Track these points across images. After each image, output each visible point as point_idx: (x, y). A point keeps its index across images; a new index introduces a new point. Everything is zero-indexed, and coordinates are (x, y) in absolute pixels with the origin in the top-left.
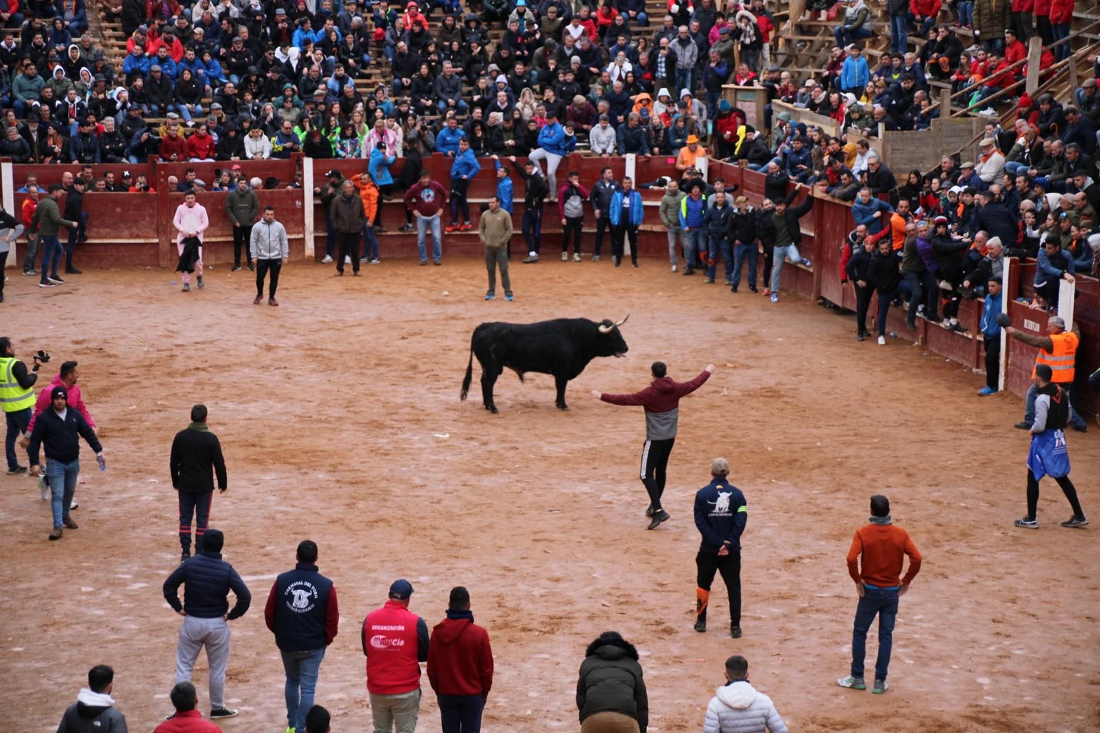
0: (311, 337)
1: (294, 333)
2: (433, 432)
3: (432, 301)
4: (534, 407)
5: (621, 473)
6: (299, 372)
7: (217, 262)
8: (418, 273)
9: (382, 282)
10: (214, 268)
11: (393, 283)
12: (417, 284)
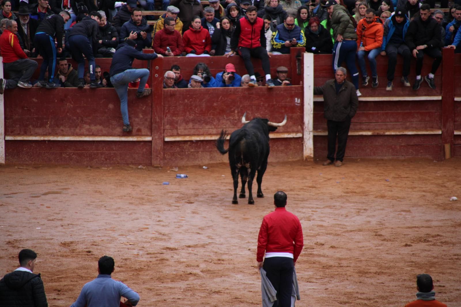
7: (211, 162)
8: (424, 176)
9: (385, 185)
10: (208, 168)
11: (396, 187)
12: (422, 188)
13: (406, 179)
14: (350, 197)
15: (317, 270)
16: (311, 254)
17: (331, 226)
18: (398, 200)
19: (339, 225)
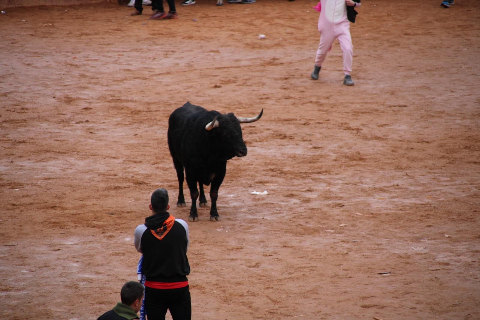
0: (115, 87)
1: (96, 84)
2: (250, 190)
3: (247, 44)
4: (361, 159)
5: (460, 231)
6: (103, 126)
7: (10, 6)
8: (232, 15)
9: (192, 25)
10: (6, 13)
11: (204, 27)
12: (230, 27)
13: (213, 18)
14: (157, 38)
15: (126, 116)
16: (119, 100)
17: (138, 70)
18: (206, 40)
19: (146, 68)
